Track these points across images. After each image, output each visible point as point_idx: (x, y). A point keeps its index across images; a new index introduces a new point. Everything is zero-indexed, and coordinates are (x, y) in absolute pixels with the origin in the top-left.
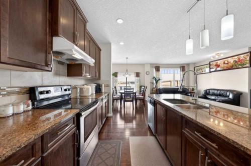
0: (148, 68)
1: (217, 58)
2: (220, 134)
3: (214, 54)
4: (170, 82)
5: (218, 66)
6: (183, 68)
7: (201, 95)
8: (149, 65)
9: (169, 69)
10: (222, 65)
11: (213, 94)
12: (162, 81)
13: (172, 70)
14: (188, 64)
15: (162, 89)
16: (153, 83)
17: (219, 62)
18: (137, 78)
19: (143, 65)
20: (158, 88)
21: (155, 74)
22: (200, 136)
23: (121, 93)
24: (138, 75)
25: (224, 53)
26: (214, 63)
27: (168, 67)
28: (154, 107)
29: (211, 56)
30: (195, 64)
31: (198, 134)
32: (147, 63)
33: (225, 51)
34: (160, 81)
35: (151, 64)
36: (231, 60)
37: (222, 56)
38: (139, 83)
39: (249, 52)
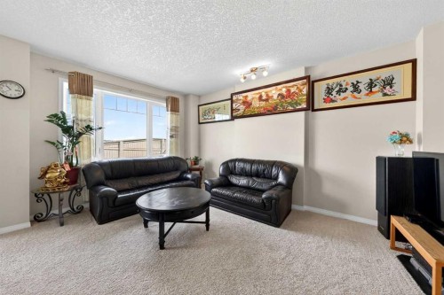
5: (247, 104)
10: (256, 104)
11: (243, 174)
14: (186, 96)
17: (253, 95)
26: (241, 97)
30: (199, 95)
36: (274, 92)
39: (308, 77)
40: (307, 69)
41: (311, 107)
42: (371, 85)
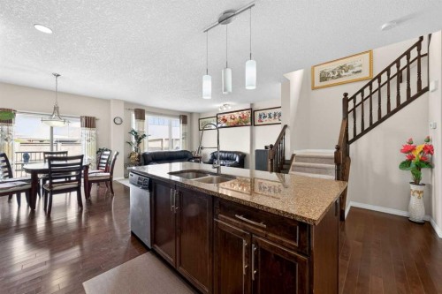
0: (118, 111)
1: (225, 110)
2: (269, 208)
3: (222, 105)
4: (160, 142)
5: (225, 121)
6: (184, 118)
7: (208, 161)
8: (122, 106)
9: (161, 118)
10: (229, 120)
11: (222, 158)
12: (150, 138)
13: (167, 119)
14: (191, 114)
15: (151, 154)
16: (130, 143)
17: (227, 116)
18: (87, 131)
19: (106, 101)
20: (142, 152)
21: (135, 125)
22: (244, 219)
23: (34, 173)
24: (89, 123)
25: (232, 106)
26: (221, 116)
27: (161, 114)
28: (150, 191)
29: (219, 106)
30: (199, 114)
31: (241, 218)
32: (117, 101)
33: (233, 103)
34: (145, 140)
35: (126, 103)
36: (237, 115)
37: (230, 109)
38: (93, 143)
39: (251, 109)
40: (252, 105)
41: (253, 124)
42: (275, 115)
